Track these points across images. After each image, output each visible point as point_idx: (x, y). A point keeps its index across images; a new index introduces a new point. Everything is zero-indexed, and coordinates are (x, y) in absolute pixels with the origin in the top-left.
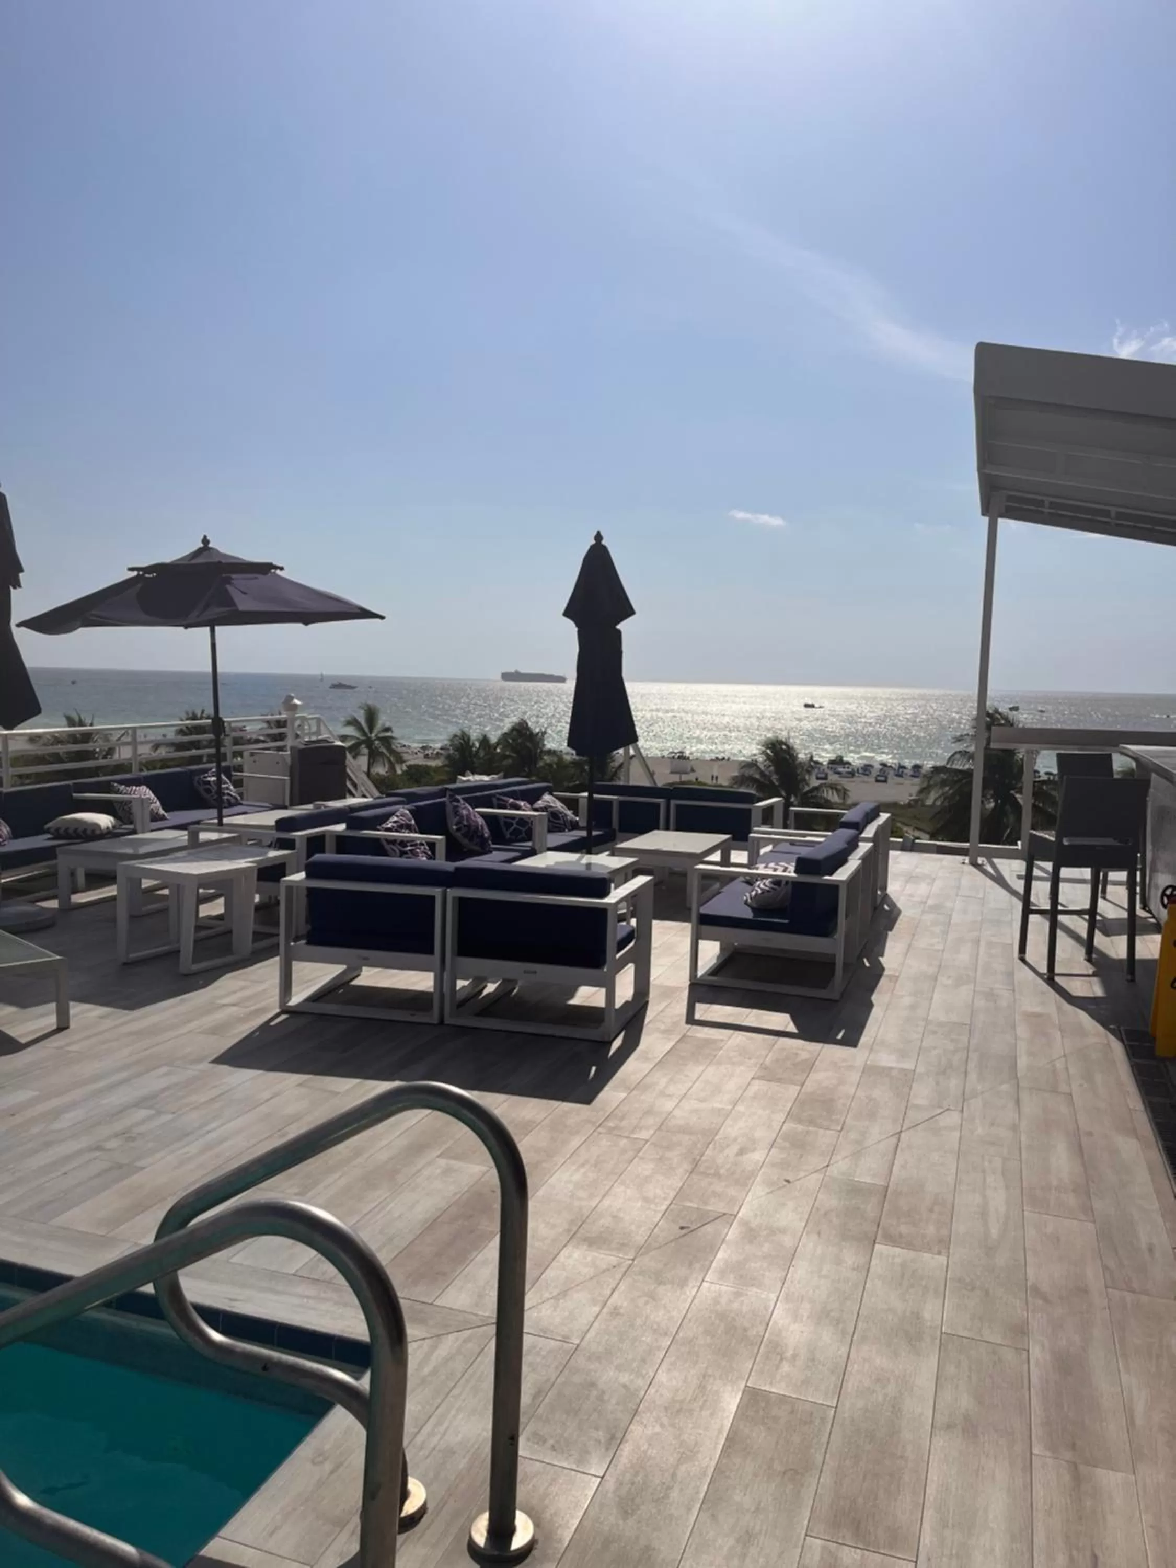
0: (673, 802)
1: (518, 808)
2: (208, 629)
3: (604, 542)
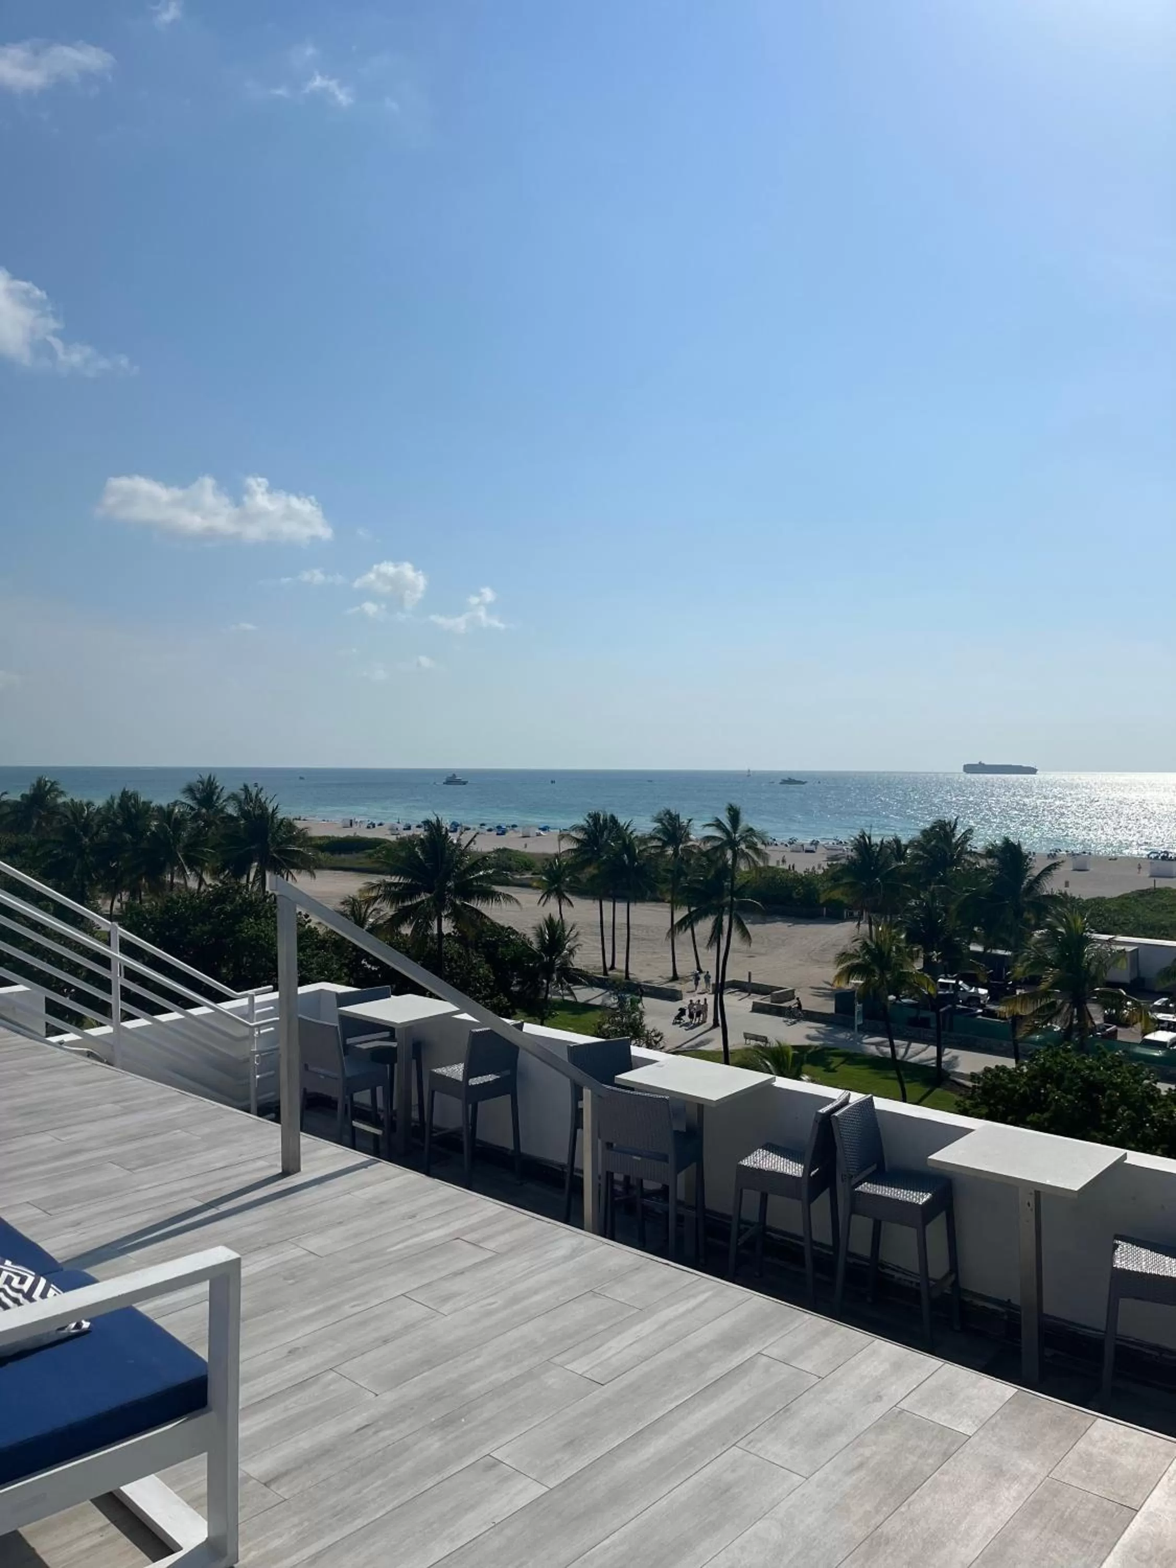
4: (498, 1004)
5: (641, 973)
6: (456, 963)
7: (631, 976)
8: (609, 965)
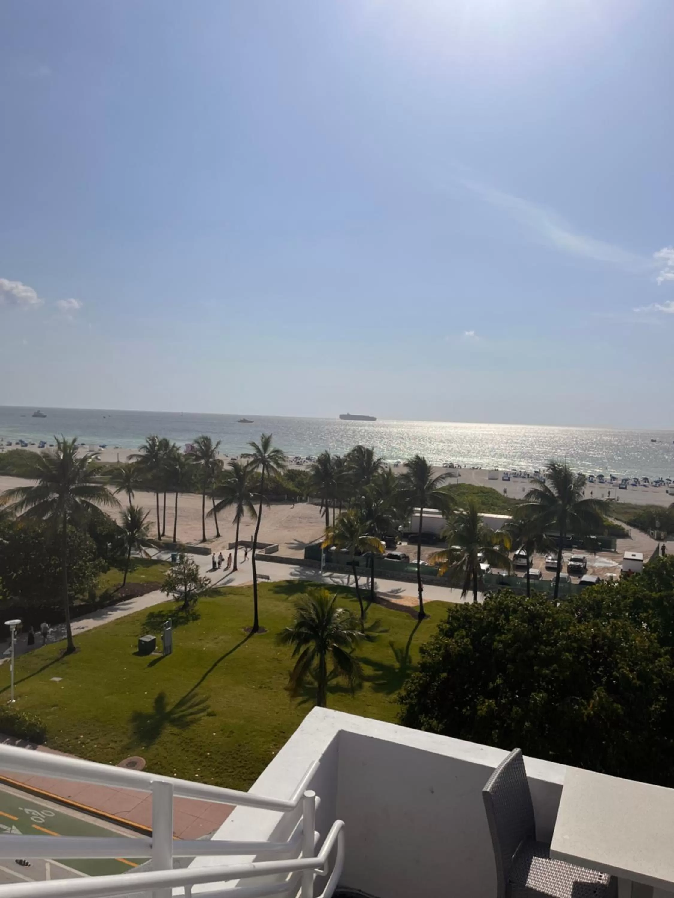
4: (99, 564)
5: (183, 538)
6: (70, 538)
7: (177, 540)
8: (161, 532)
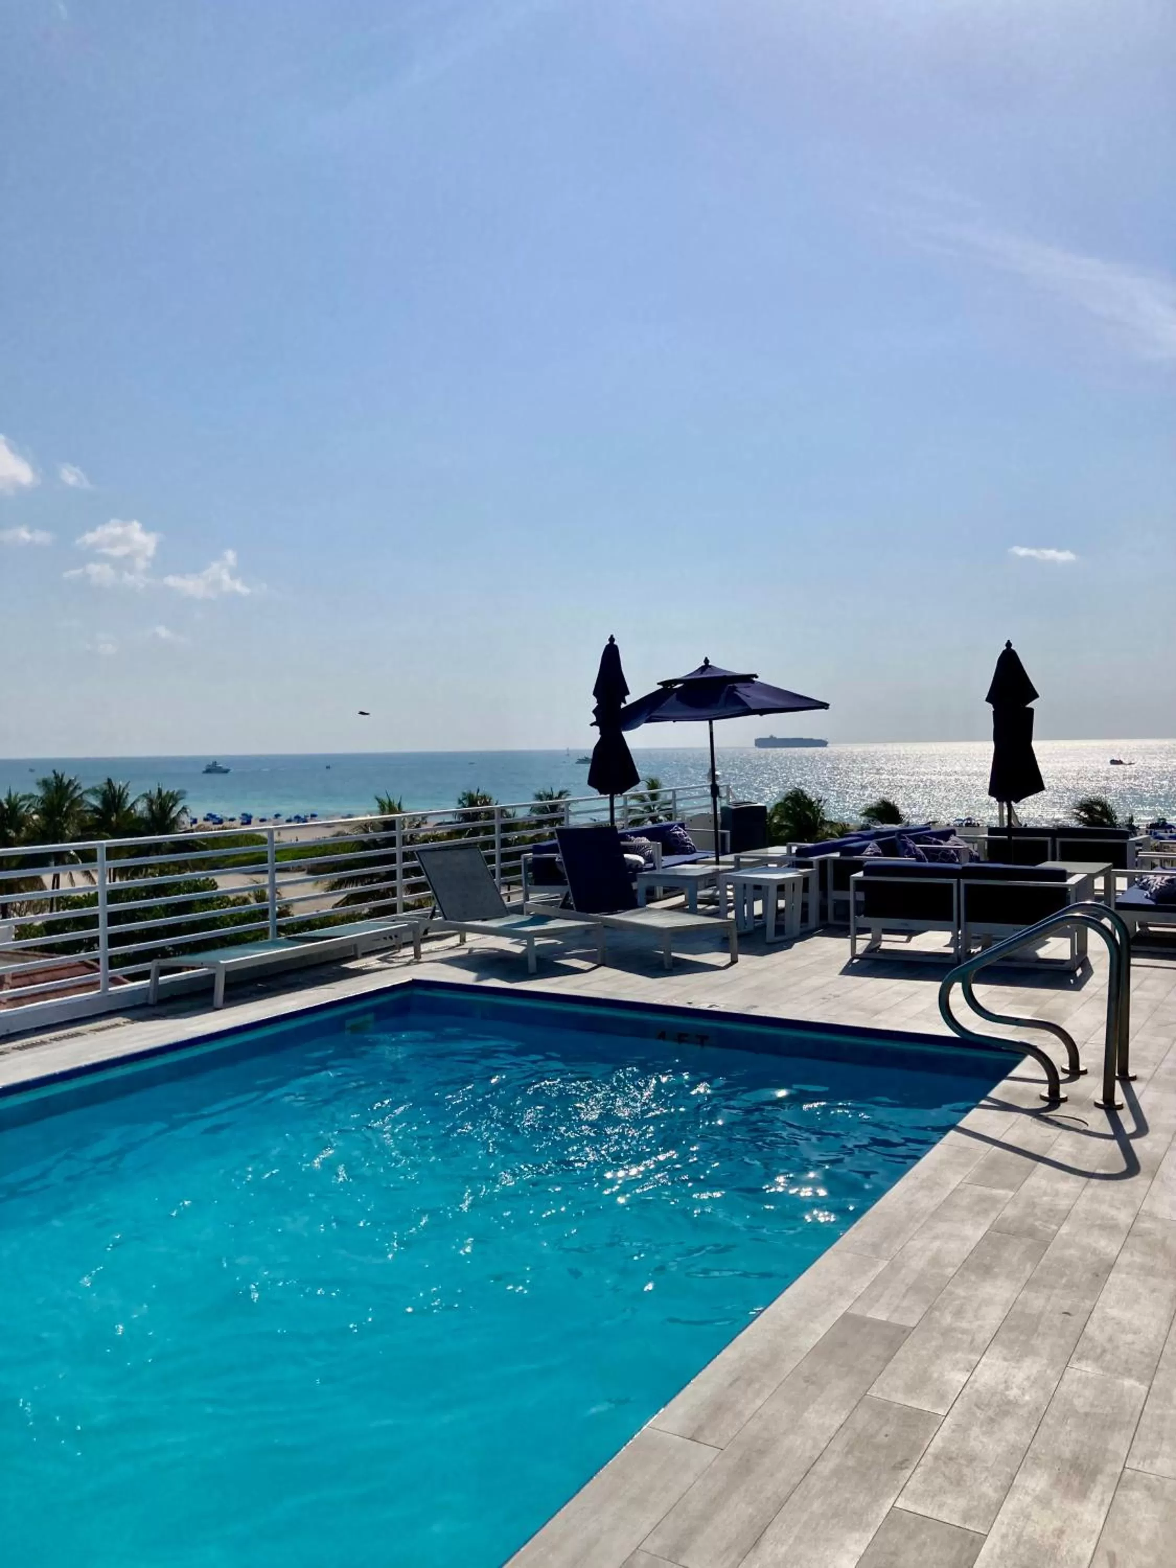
0: (1059, 840)
1: (940, 844)
2: (707, 722)
3: (1012, 648)
